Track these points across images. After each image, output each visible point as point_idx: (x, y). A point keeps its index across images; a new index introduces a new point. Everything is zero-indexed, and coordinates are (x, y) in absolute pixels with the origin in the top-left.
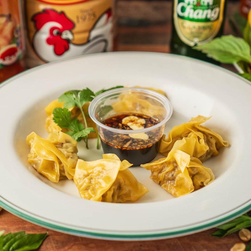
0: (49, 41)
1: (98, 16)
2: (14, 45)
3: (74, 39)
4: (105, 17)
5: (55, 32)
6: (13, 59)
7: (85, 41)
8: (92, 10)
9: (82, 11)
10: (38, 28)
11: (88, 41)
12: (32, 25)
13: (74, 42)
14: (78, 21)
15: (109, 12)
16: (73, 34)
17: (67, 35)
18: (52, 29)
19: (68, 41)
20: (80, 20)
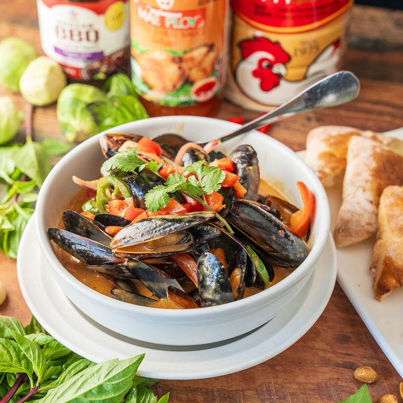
0: (256, 74)
1: (322, 48)
2: (212, 79)
3: (287, 75)
4: (331, 49)
5: (265, 64)
6: (209, 95)
7: (302, 77)
8: (315, 41)
9: (303, 43)
10: (245, 56)
11: (305, 77)
12: (237, 52)
13: (288, 78)
14: (296, 54)
15: (336, 44)
16: (287, 68)
17: (279, 69)
18: (261, 61)
19: (279, 77)
20: (299, 53)
